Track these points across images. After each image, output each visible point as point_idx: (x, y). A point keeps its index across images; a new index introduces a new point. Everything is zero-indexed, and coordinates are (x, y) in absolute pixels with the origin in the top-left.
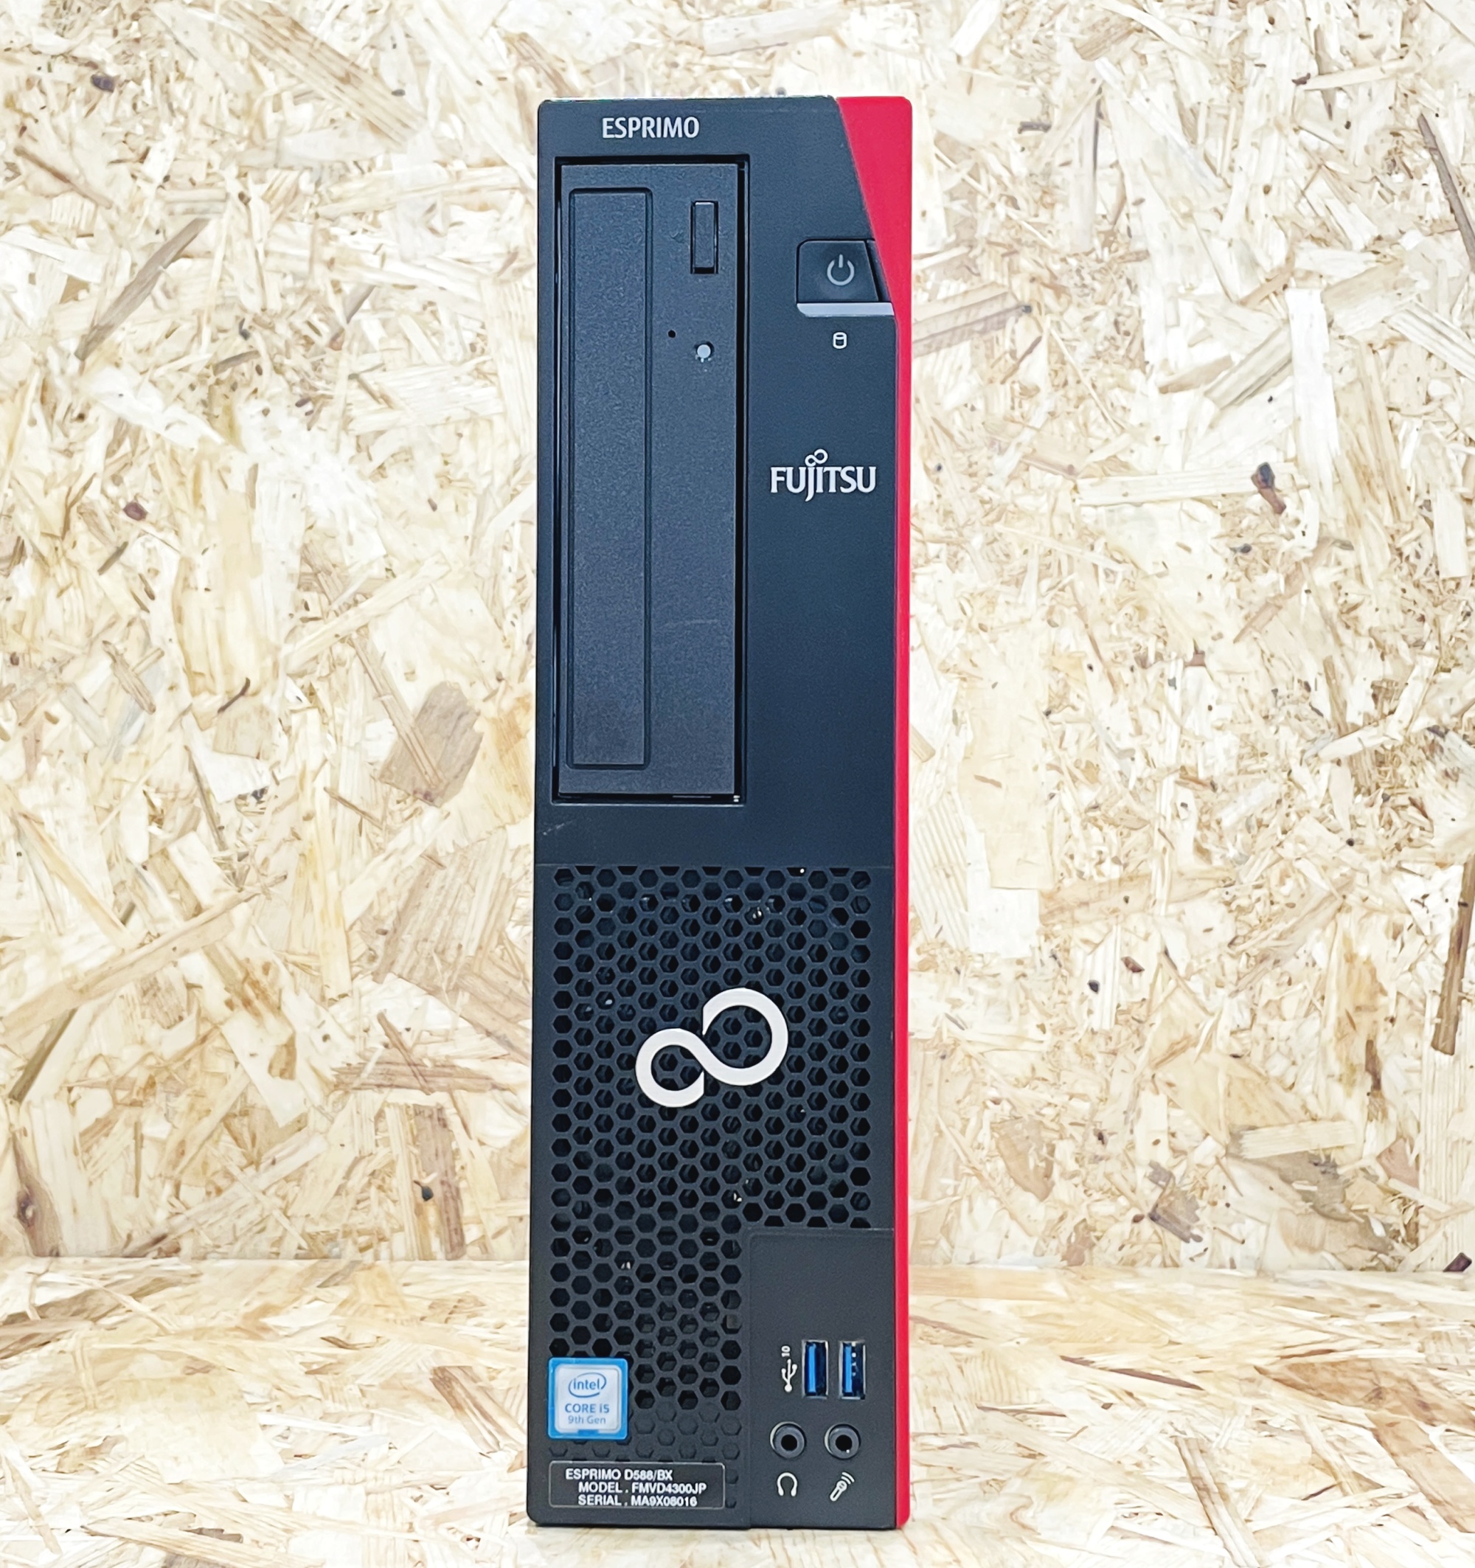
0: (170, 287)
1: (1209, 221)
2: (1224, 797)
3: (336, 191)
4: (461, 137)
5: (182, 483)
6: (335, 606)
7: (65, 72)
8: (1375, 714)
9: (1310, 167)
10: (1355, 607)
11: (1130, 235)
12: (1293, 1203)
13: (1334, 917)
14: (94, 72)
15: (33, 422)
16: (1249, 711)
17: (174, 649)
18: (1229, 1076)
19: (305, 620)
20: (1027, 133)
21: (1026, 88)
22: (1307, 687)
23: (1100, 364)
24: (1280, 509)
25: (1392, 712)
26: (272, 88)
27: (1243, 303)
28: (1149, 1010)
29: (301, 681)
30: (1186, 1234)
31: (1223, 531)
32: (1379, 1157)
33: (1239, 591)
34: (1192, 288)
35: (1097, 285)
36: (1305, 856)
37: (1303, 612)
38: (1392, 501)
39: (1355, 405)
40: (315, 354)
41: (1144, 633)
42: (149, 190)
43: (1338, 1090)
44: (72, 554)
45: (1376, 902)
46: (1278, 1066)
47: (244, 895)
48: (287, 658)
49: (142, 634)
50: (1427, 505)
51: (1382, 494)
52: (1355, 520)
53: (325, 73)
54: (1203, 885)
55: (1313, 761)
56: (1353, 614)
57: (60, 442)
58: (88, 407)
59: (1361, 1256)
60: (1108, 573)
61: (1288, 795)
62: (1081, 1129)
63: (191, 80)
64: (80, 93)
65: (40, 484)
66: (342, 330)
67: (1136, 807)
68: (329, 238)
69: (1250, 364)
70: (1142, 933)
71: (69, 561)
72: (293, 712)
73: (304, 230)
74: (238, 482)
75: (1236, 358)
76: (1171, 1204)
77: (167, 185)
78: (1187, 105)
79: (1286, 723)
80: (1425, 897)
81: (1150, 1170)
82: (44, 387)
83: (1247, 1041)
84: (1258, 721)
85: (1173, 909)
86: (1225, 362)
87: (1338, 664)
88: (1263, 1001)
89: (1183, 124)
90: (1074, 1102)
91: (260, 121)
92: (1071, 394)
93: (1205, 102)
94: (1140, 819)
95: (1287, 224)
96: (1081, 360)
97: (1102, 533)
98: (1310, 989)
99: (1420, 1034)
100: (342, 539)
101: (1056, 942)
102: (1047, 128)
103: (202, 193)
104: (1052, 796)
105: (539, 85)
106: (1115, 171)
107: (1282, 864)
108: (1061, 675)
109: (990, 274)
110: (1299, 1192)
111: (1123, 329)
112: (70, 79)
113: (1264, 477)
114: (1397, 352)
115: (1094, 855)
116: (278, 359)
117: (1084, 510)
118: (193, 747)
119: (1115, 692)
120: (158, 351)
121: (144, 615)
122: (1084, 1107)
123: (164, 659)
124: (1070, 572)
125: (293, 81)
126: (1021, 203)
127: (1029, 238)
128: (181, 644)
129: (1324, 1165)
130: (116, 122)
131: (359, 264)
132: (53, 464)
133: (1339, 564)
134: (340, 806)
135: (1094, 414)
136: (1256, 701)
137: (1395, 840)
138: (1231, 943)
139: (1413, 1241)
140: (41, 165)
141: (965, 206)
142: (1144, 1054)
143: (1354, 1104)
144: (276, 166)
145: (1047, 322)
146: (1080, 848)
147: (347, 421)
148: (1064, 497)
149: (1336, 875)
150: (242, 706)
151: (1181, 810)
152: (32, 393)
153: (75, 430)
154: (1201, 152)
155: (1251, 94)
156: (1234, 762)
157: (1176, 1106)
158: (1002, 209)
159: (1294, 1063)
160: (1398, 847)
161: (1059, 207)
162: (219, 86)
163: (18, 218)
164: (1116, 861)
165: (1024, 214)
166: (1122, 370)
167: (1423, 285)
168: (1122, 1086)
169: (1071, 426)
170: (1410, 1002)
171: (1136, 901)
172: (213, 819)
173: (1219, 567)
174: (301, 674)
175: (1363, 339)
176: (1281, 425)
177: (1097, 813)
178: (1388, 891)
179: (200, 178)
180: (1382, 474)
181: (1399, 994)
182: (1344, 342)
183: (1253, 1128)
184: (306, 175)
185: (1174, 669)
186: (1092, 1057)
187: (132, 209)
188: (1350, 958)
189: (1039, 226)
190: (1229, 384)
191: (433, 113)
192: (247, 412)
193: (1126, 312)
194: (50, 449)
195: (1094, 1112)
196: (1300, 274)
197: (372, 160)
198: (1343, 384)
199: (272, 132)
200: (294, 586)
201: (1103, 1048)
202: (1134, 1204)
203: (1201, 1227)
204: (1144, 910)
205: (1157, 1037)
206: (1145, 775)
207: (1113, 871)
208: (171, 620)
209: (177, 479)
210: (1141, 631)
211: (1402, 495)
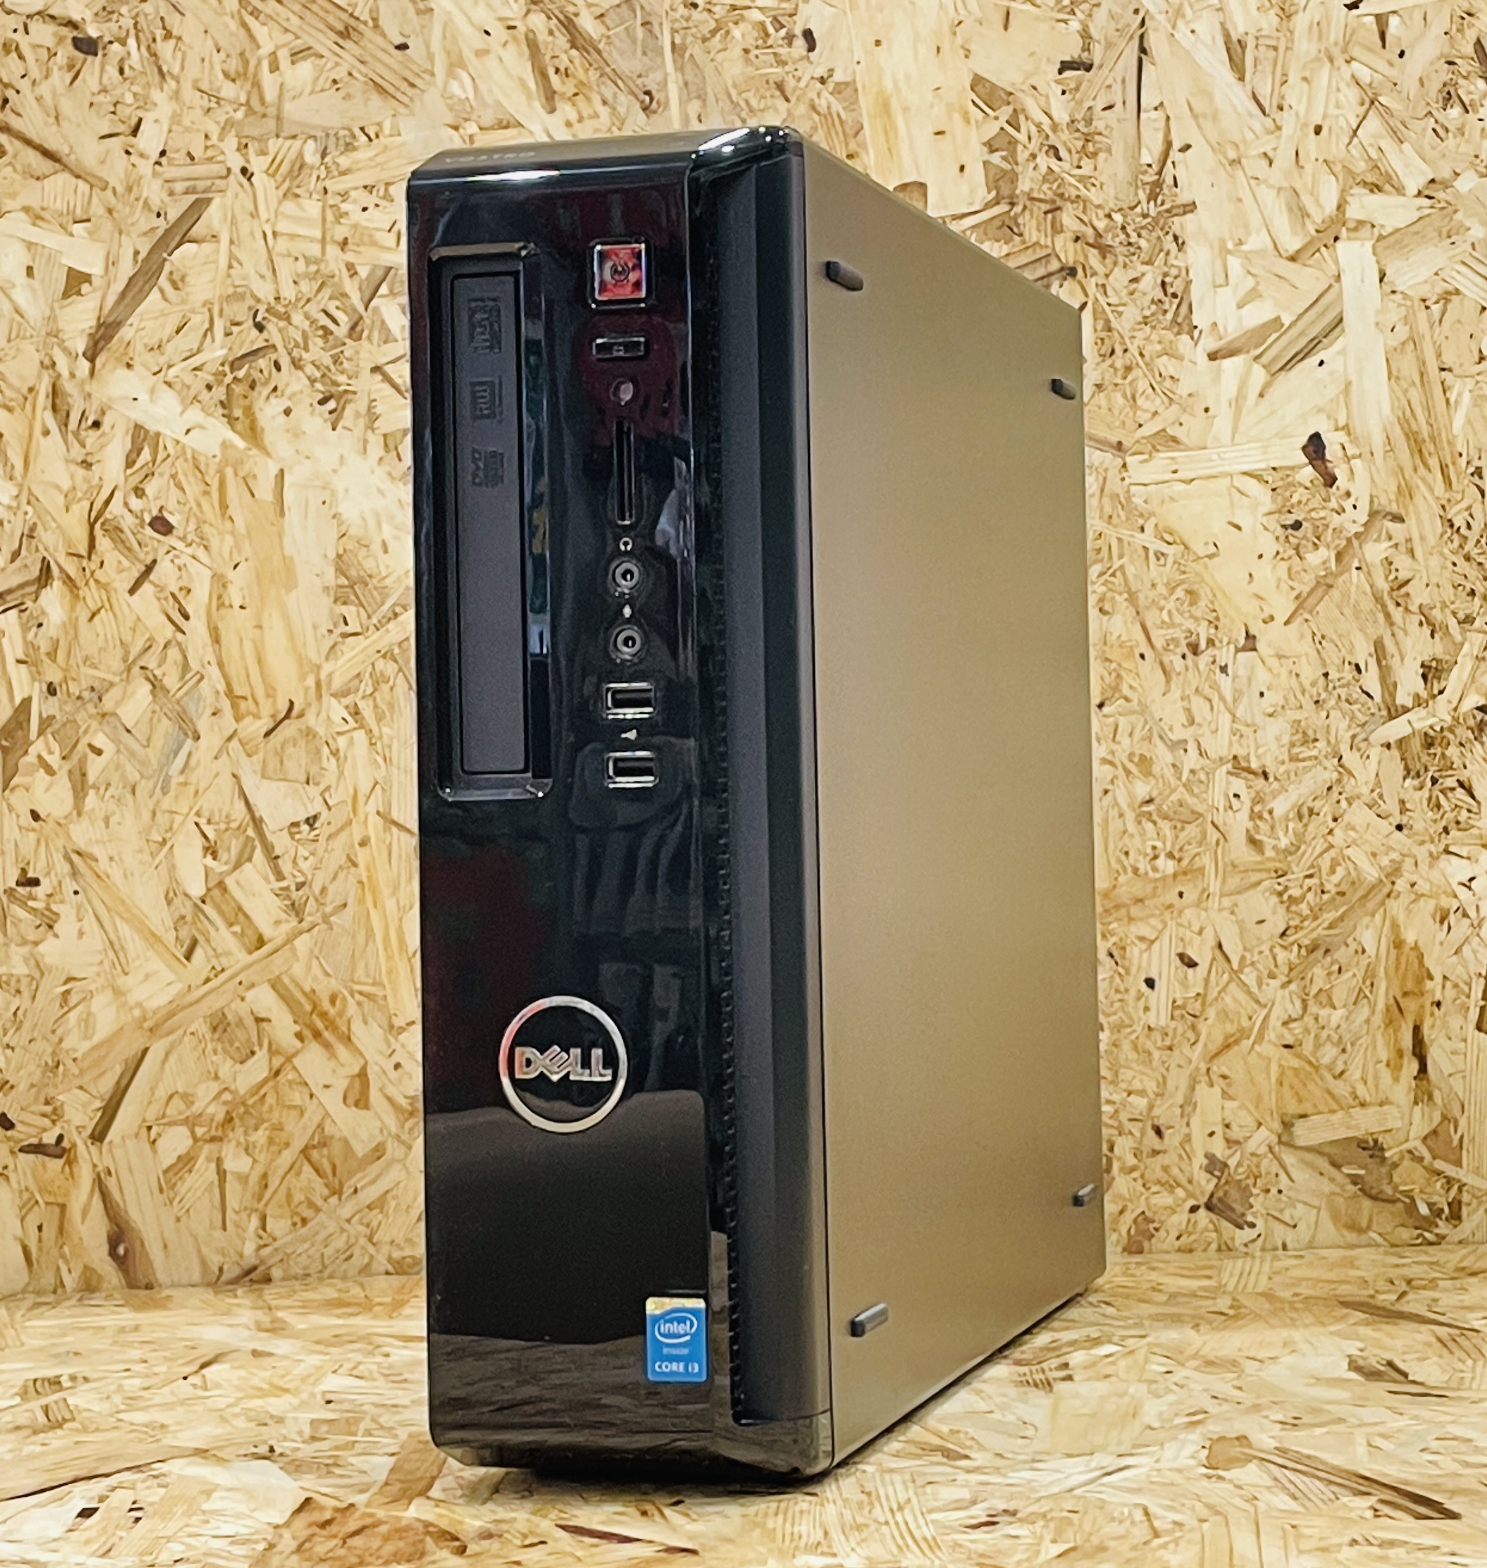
0: (175, 277)
1: (1256, 166)
2: (1276, 785)
3: (344, 161)
4: (471, 96)
5: (206, 493)
6: (375, 620)
7: (44, 33)
8: (1424, 694)
9: (1362, 104)
10: (1408, 582)
11: (1176, 185)
12: (1342, 1187)
13: (1383, 903)
14: (75, 33)
15: (46, 433)
16: (1300, 697)
17: (214, 671)
18: (1280, 1066)
19: (345, 636)
20: (1068, 74)
21: (1065, 21)
22: (1359, 670)
23: (1148, 329)
24: (1330, 480)
25: (1441, 692)
26: (267, 48)
27: (1293, 259)
28: (1203, 1004)
29: (346, 701)
30: (1240, 1221)
31: (1273, 507)
32: (1425, 1139)
33: (1290, 569)
34: (1241, 243)
35: (1143, 243)
36: (1354, 842)
37: (1353, 589)
38: (1443, 469)
39: (1408, 367)
40: (335, 347)
41: (1196, 619)
42: (145, 168)
43: (1386, 1075)
44: (99, 574)
45: (1423, 887)
46: (1329, 1053)
47: (305, 925)
48: (330, 675)
49: (179, 657)
50: (1478, 472)
51: (1434, 462)
52: (1406, 492)
53: (322, 27)
54: (1254, 877)
55: (1363, 745)
56: (1403, 590)
57: (77, 453)
58: (103, 413)
59: (1406, 1234)
60: (1160, 554)
61: (1339, 781)
62: (1140, 1124)
63: (179, 39)
64: (61, 59)
65: (61, 499)
66: (361, 318)
67: (1191, 800)
68: (340, 215)
69: (1300, 325)
70: (1196, 930)
71: (97, 581)
72: (339, 733)
73: (312, 208)
74: (265, 490)
75: (1287, 320)
76: (1226, 1193)
77: (164, 160)
78: (1234, 38)
79: (1337, 707)
80: (1471, 879)
81: (1205, 1161)
82: (55, 392)
83: (1296, 1032)
84: (1309, 705)
85: (1226, 902)
86: (1276, 322)
87: (1388, 642)
88: (1314, 991)
89: (1231, 59)
90: (1132, 1098)
91: (257, 85)
92: (1119, 364)
93: (1252, 31)
94: (1193, 812)
95: (1338, 168)
96: (1128, 326)
97: (1152, 514)
98: (1360, 977)
99: (1466, 1018)
100: (376, 547)
101: (1114, 939)
102: (1088, 68)
103: (199, 170)
104: (1106, 792)
105: (551, 33)
106: (1160, 115)
107: (1332, 853)
108: (1114, 666)
109: (1032, 234)
110: (1349, 1175)
111: (1170, 290)
112: (50, 42)
113: (1315, 447)
114: (1449, 307)
115: (1149, 851)
116: (296, 353)
117: (1133, 489)
118: (240, 773)
119: (1168, 681)
120: (169, 348)
121: (179, 635)
122: (1141, 1103)
123: (204, 683)
124: (1121, 557)
125: (290, 37)
126: (1063, 153)
127: (1074, 193)
128: (221, 665)
129: (1372, 1148)
130: (104, 90)
131: (374, 244)
132: (72, 477)
133: (1390, 538)
134: (394, 829)
135: (1142, 385)
136: (1307, 684)
137: (1443, 823)
138: (1283, 934)
139: (1455, 1216)
140: (28, 142)
141: (1004, 158)
142: (1199, 1047)
143: (1402, 1089)
144: (278, 136)
145: (1091, 284)
146: (1134, 845)
147: (372, 417)
148: (1113, 475)
149: (1385, 861)
150: (289, 729)
151: (1234, 800)
152: (42, 399)
153: (91, 437)
154: (1249, 88)
155: (1301, 22)
156: (1285, 750)
157: (1231, 1098)
158: (1044, 161)
159: (1344, 1051)
160: (1446, 830)
161: (1102, 156)
162: (210, 43)
163: (9, 204)
164: (1170, 855)
165: (1066, 165)
166: (1169, 335)
167: (1477, 232)
168: (1178, 1081)
169: (1118, 398)
170: (1456, 986)
171: (1190, 896)
172: (268, 848)
173: (1268, 545)
174: (345, 693)
175: (1416, 294)
176: (1332, 391)
177: (1151, 808)
178: (1435, 875)
179: (197, 153)
180: (1433, 439)
181: (1445, 977)
182: (1398, 297)
183: (1303, 1116)
184: (310, 142)
185: (1225, 655)
186: (1149, 1054)
187: (129, 189)
188: (1398, 944)
189: (1081, 179)
190: (1281, 347)
191: (440, 69)
192: (269, 412)
193: (1174, 272)
194: (67, 461)
195: (1151, 1107)
196: (1352, 225)
197: (379, 124)
198: (1395, 344)
199: (270, 95)
200: (332, 599)
201: (1159, 1044)
202: (1190, 1195)
203: (1254, 1215)
204: (1198, 904)
205: (1212, 1031)
206: (1198, 767)
207: (1167, 866)
208: (209, 641)
209: (203, 487)
210: (1192, 616)
211: (1454, 463)
